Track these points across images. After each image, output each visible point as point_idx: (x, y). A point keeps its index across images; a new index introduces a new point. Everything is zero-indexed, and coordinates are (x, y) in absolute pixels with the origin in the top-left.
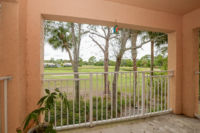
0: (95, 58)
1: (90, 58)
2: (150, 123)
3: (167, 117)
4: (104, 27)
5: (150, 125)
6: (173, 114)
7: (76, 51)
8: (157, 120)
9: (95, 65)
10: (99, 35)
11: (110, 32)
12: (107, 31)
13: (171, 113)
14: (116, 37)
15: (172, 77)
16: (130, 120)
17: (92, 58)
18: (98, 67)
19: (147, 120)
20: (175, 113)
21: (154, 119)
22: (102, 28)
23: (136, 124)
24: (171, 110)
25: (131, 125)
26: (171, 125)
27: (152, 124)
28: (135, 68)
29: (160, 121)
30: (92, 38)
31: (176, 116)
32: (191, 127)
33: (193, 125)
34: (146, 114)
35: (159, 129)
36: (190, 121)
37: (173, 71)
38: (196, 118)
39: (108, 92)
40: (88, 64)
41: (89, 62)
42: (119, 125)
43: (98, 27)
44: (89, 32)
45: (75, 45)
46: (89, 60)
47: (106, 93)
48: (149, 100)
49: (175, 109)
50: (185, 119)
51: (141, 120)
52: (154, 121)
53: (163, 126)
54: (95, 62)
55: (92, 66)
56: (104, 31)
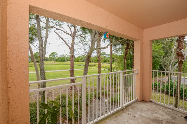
0: (57, 54)
1: (51, 54)
2: (128, 113)
3: (136, 105)
4: (70, 25)
5: (129, 114)
6: (138, 101)
7: (42, 47)
8: (131, 109)
9: (56, 60)
10: (65, 32)
11: (76, 31)
12: (73, 28)
13: (137, 101)
14: (81, 36)
15: (137, 74)
16: (113, 114)
17: (53, 54)
18: (59, 63)
19: (125, 111)
20: (139, 101)
21: (129, 109)
22: (68, 26)
23: (119, 116)
24: (137, 98)
25: (116, 119)
26: (141, 111)
27: (129, 113)
28: (99, 65)
29: (133, 109)
30: (58, 34)
31: (140, 103)
32: (151, 109)
33: (152, 108)
34: (123, 106)
35: (135, 116)
36: (149, 104)
37: (138, 70)
38: (151, 101)
39: (74, 88)
40: (49, 60)
41: (50, 57)
42: (108, 121)
43: (63, 24)
44: (54, 27)
45: (41, 41)
46: (50, 55)
47: (72, 89)
48: (109, 90)
49: (139, 97)
50: (146, 104)
51: (121, 112)
52: (130, 110)
53: (137, 113)
54: (56, 58)
55: (53, 62)
56: (70, 29)
